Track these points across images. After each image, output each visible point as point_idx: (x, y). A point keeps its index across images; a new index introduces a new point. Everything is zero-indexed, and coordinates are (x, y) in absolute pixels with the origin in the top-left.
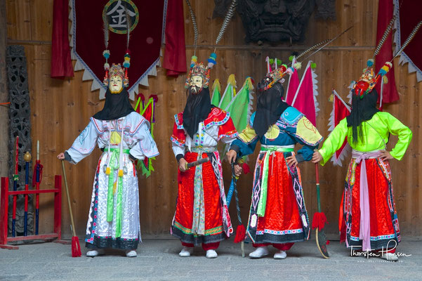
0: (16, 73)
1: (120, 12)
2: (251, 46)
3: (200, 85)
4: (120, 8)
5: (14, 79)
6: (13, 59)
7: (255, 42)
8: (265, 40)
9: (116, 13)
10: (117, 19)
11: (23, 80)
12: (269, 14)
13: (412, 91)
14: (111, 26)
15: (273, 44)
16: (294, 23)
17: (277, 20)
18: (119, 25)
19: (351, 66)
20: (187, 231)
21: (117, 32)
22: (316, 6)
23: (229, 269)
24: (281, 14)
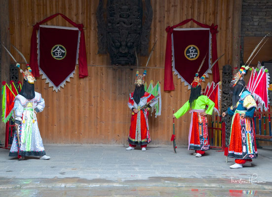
0: (14, 75)
1: (59, 51)
2: (113, 66)
3: (141, 83)
4: (58, 49)
5: (13, 78)
6: (13, 70)
7: (115, 64)
8: (119, 64)
9: (57, 51)
10: (57, 54)
11: (17, 78)
12: (121, 53)
13: (179, 86)
14: (55, 56)
15: (123, 65)
16: (131, 57)
17: (125, 55)
18: (58, 56)
19: (155, 75)
20: (133, 140)
21: (57, 59)
22: (140, 50)
23: (102, 159)
24: (125, 53)
